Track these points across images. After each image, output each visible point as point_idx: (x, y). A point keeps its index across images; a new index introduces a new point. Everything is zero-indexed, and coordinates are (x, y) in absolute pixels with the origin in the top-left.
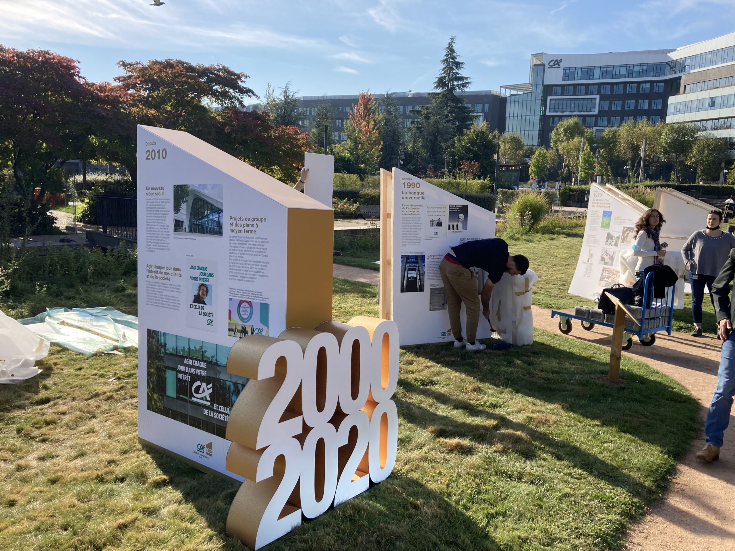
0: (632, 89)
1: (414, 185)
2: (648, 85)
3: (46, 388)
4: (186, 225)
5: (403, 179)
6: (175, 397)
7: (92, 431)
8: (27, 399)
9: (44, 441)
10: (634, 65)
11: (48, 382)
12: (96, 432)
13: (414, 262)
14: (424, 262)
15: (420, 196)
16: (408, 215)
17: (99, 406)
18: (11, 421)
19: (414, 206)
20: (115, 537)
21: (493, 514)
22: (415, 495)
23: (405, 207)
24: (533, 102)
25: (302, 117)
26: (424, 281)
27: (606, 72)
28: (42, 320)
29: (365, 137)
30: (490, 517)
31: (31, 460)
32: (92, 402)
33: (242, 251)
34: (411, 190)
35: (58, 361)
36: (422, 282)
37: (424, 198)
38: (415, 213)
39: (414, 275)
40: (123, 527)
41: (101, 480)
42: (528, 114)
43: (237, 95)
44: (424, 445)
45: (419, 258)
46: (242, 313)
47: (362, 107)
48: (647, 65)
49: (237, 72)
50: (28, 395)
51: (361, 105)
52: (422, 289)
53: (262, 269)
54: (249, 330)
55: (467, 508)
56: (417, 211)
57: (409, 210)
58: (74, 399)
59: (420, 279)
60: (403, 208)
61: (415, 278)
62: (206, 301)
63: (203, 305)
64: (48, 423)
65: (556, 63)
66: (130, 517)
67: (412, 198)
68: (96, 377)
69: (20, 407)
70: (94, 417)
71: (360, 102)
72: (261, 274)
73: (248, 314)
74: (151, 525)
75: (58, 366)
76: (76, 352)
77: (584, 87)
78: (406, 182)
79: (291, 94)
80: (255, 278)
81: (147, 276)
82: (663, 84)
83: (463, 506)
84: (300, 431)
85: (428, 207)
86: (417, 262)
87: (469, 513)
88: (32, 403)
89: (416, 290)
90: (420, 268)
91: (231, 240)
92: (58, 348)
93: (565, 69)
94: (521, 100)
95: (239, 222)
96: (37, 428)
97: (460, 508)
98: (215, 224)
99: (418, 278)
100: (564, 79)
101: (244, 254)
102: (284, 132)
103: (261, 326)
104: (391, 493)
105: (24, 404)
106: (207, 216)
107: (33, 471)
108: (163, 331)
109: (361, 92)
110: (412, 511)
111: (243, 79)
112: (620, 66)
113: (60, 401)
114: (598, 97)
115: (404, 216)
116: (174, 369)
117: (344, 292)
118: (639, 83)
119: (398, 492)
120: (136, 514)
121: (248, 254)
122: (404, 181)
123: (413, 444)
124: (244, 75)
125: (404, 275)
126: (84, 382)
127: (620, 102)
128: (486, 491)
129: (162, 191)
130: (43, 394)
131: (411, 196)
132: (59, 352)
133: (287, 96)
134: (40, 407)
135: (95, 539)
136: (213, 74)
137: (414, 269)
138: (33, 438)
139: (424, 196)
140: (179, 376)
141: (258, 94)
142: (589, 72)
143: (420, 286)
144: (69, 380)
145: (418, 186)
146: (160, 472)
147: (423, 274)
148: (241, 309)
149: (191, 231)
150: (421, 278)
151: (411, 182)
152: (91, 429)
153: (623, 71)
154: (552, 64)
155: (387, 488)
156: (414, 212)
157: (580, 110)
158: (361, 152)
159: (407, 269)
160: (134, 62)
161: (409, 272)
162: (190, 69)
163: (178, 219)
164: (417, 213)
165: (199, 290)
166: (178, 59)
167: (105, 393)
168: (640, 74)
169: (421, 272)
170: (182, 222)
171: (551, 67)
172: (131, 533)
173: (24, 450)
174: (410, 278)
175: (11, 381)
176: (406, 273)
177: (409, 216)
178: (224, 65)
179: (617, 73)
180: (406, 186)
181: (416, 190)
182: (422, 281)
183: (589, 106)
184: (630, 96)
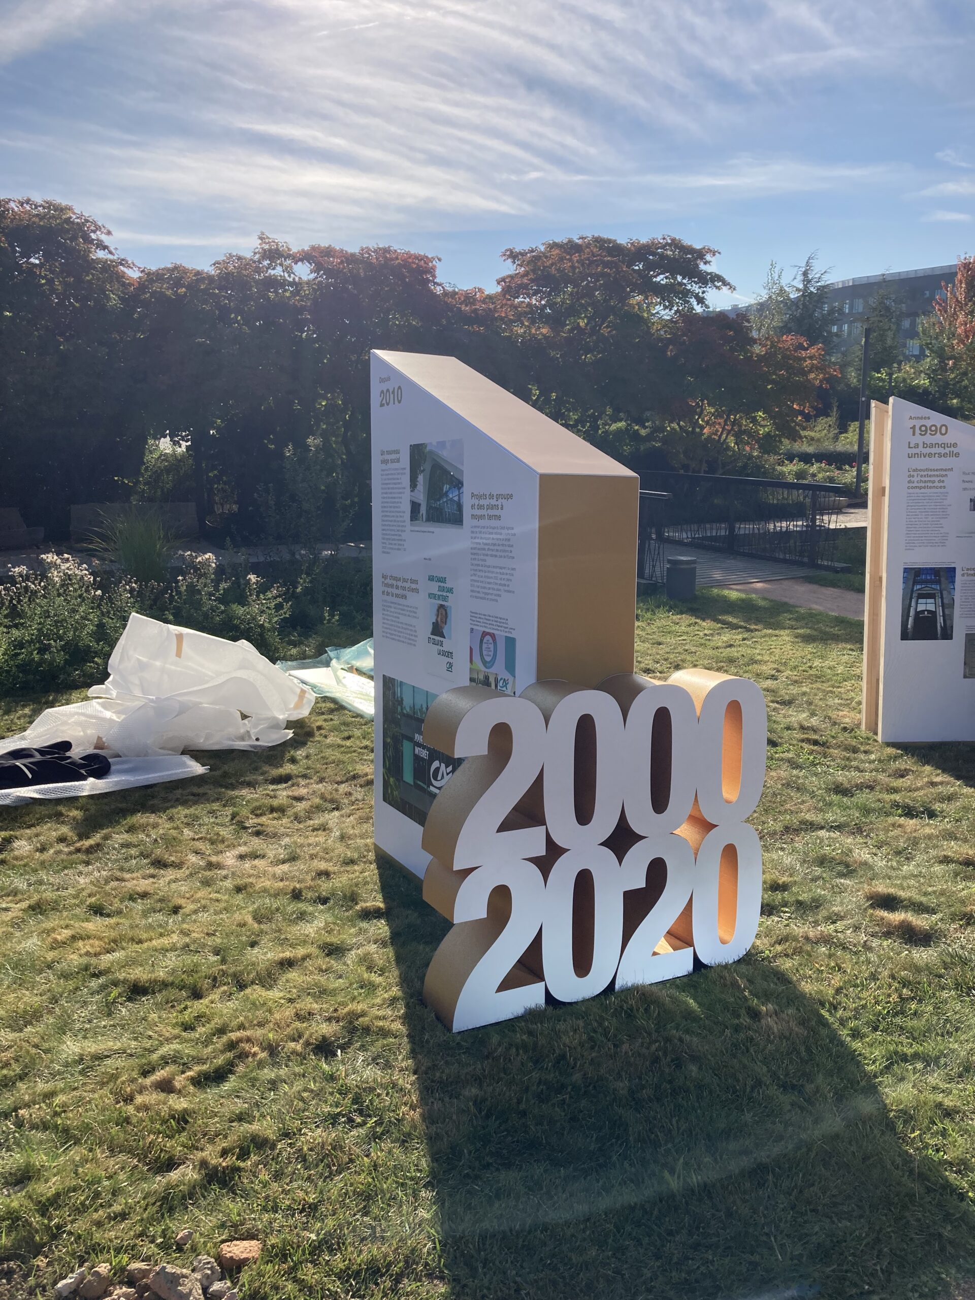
1: (934, 430)
3: (293, 761)
4: (423, 510)
5: (911, 418)
6: (412, 783)
7: (324, 828)
8: (263, 774)
9: (258, 834)
11: (300, 753)
12: (328, 829)
13: (932, 582)
14: (953, 582)
15: (947, 450)
16: (920, 488)
17: (350, 794)
18: (230, 802)
19: (934, 470)
20: (269, 975)
21: (906, 1055)
22: (766, 996)
23: (915, 474)
25: (837, 316)
26: (952, 620)
28: (327, 664)
29: (964, 344)
30: (896, 1059)
31: (229, 859)
32: (343, 788)
33: (484, 549)
34: (928, 439)
35: (324, 724)
36: (948, 622)
37: (957, 455)
38: (936, 484)
39: (931, 607)
40: (287, 964)
41: (296, 895)
43: (696, 288)
44: (842, 918)
45: (942, 573)
46: (484, 653)
47: (963, 286)
49: (698, 246)
50: (266, 768)
51: (961, 282)
52: (947, 634)
53: (508, 580)
54: (492, 680)
55: (856, 1034)
56: (939, 481)
57: (923, 479)
58: (322, 780)
59: (944, 616)
60: (910, 476)
61: (933, 613)
62: (445, 632)
63: (442, 639)
64: (272, 810)
66: (301, 952)
67: (930, 455)
68: (366, 751)
69: (251, 785)
70: (337, 809)
71: (959, 276)
72: (506, 588)
73: (492, 654)
74: (324, 967)
75: (322, 732)
76: (354, 712)
78: (918, 423)
79: (817, 276)
80: (499, 596)
81: (383, 592)
83: (851, 1029)
84: (541, 851)
85: (964, 473)
86: (938, 582)
87: (857, 1045)
88: (266, 780)
89: (934, 637)
90: (945, 593)
91: (473, 532)
92: (332, 706)
95: (482, 502)
96: (257, 815)
97: (844, 1033)
98: (455, 507)
99: (940, 612)
101: (487, 555)
102: (776, 346)
103: (507, 675)
104: (725, 985)
105: (255, 780)
106: (446, 494)
107: (224, 872)
108: (399, 680)
109: (962, 258)
110: (745, 1020)
111: (708, 257)
113: (303, 782)
115: (911, 491)
116: (411, 739)
117: (827, 640)
119: (739, 986)
120: (313, 950)
121: (492, 556)
122: (914, 422)
123: (823, 913)
124: (709, 251)
125: (910, 606)
126: (345, 758)
128: (915, 1014)
129: (397, 456)
130: (288, 768)
131: (928, 450)
132: (331, 711)
133: (809, 281)
134: (272, 787)
135: (242, 973)
136: (654, 254)
137: (932, 596)
138: (245, 828)
139: (955, 450)
140: (417, 750)
141: (733, 283)
143: (944, 629)
144: (328, 752)
145: (943, 431)
146: (380, 897)
147: (952, 605)
148: (484, 646)
149: (428, 520)
150: (947, 612)
151: (928, 423)
152: (323, 825)
155: (721, 977)
156: (934, 482)
158: (952, 376)
159: (915, 595)
160: (527, 248)
161: (920, 601)
162: (615, 249)
163: (416, 500)
164: (942, 484)
165: (438, 616)
166: (596, 235)
167: (366, 775)
169: (946, 601)
170: (420, 505)
172: (293, 975)
173: (226, 843)
174: (923, 612)
175: (251, 746)
176: (913, 604)
177: (923, 491)
178: (674, 235)
180: (918, 431)
181: (938, 438)
182: (948, 618)
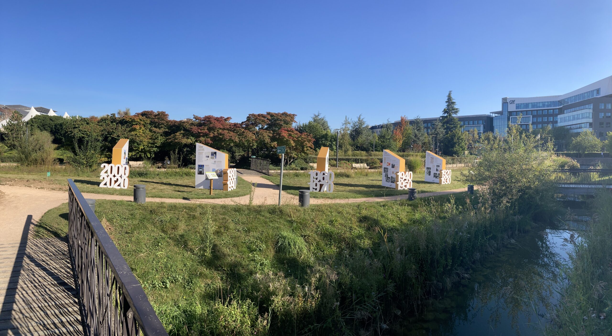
0: (545, 112)
2: (552, 111)
10: (545, 102)
24: (504, 119)
27: (534, 105)
34: (201, 148)
37: (205, 150)
42: (502, 124)
48: (551, 102)
65: (513, 102)
77: (525, 112)
82: (558, 110)
93: (516, 104)
94: (499, 118)
100: (516, 109)
112: (540, 103)
114: (531, 116)
118: (548, 110)
127: (541, 118)
142: (527, 105)
153: (541, 105)
154: (511, 102)
157: (524, 122)
168: (548, 106)
171: (511, 103)
179: (539, 105)
183: (528, 120)
184: (545, 116)
